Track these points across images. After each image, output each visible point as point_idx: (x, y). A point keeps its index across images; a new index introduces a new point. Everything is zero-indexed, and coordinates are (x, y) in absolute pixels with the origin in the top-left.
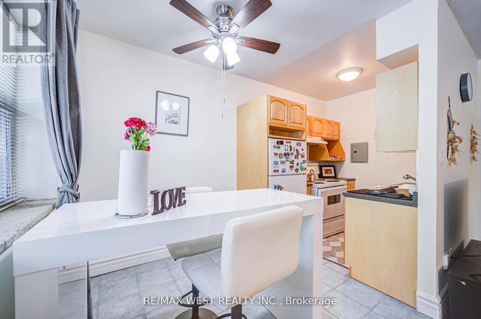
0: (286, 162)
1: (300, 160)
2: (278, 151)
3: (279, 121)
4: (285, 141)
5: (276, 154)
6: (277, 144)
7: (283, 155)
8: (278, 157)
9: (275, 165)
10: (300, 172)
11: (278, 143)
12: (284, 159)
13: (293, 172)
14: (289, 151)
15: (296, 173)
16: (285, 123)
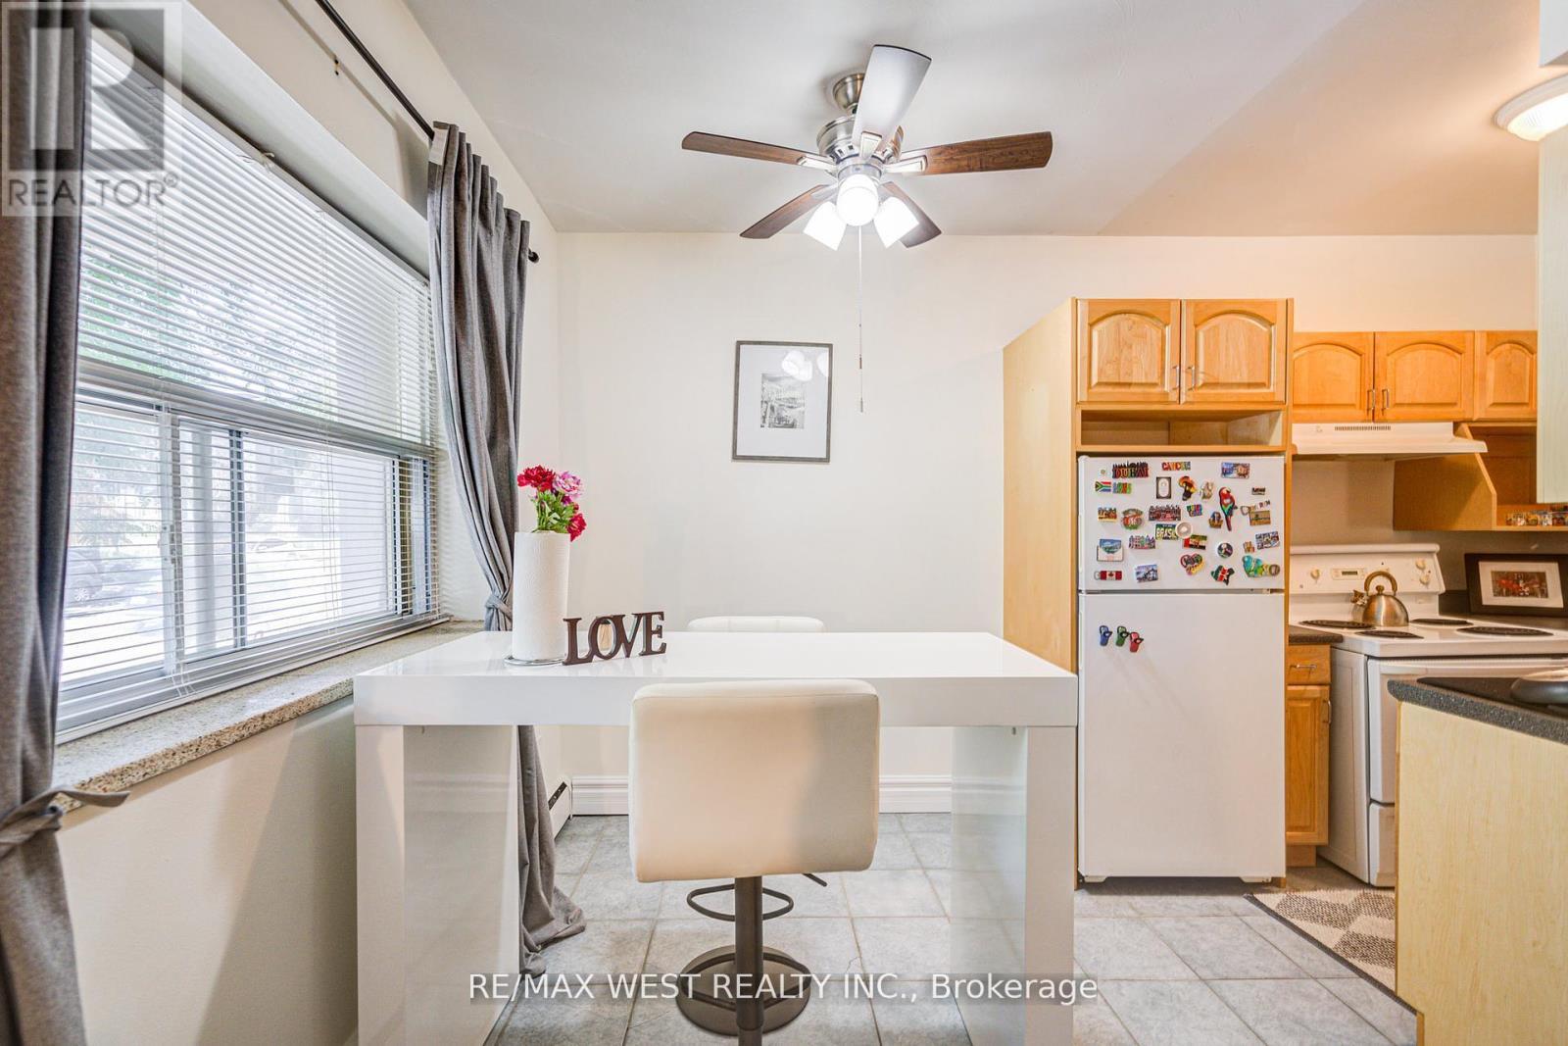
0: (1160, 543)
1: (1243, 531)
2: (1120, 503)
3: (1133, 389)
4: (1155, 465)
5: (1109, 514)
6: (1115, 476)
7: (1146, 516)
8: (1118, 522)
9: (1103, 554)
10: (1239, 579)
11: (1118, 471)
12: (1149, 529)
13: (1203, 577)
14: (1177, 500)
15: (1221, 585)
16: (1166, 394)
